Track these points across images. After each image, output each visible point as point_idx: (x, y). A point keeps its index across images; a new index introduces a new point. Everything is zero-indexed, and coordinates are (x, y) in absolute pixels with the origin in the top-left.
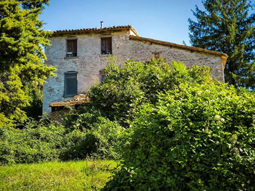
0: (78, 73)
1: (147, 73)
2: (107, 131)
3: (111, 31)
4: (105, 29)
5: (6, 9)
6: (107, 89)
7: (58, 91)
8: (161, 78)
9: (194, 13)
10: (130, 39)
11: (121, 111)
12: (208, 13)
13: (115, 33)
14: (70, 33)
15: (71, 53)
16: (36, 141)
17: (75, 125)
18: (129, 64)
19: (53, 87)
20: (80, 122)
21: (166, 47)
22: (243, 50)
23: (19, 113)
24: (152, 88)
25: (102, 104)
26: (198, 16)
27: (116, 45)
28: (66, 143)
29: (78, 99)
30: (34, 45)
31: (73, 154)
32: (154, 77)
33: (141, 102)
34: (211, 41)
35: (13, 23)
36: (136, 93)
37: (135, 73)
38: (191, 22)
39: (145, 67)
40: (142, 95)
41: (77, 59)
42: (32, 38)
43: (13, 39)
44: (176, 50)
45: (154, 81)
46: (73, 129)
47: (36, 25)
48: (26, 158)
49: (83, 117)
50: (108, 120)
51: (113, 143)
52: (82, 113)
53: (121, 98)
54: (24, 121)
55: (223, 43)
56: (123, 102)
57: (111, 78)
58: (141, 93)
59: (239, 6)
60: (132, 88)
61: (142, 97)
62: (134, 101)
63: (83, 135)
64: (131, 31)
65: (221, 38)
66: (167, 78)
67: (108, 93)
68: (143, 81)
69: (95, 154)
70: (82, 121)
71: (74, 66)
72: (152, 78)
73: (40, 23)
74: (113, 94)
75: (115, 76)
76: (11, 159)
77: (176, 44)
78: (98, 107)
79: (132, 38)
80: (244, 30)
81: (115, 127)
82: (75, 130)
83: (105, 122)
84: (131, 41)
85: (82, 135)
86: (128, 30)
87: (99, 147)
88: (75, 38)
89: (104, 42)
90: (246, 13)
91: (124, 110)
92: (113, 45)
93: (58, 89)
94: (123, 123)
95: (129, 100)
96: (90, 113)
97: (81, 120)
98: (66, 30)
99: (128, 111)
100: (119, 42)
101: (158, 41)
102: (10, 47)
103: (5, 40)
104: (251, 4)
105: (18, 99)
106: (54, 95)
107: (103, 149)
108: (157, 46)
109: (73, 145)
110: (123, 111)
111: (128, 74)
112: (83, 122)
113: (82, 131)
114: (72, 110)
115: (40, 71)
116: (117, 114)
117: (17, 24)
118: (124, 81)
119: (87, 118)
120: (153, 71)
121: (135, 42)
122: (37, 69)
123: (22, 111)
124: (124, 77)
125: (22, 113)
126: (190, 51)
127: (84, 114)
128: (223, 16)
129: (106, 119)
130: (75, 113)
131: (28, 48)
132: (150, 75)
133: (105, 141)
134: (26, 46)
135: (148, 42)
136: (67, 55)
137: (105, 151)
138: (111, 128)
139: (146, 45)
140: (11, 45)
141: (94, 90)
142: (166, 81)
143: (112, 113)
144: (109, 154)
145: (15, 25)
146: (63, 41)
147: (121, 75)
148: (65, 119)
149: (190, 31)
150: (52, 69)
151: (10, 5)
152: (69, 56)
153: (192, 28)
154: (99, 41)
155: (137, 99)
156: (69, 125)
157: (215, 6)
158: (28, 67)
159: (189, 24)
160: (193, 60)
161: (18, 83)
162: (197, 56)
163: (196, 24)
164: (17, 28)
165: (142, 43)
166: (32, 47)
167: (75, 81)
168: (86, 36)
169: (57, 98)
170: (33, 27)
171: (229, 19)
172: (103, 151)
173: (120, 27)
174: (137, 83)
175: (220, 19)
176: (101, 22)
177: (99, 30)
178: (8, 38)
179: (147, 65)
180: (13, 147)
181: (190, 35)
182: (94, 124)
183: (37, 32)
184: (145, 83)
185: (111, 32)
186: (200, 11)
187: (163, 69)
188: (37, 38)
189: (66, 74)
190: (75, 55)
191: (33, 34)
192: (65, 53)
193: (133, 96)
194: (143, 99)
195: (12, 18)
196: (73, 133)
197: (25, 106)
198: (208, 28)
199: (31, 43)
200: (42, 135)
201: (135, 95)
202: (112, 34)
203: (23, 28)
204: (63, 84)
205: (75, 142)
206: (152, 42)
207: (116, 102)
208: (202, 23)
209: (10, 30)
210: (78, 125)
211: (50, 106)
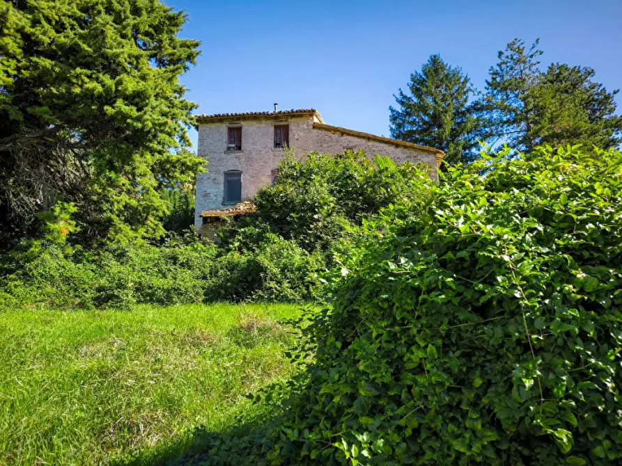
0: (242, 172)
1: (339, 171)
2: (279, 255)
3: (288, 116)
4: (280, 113)
5: (124, 61)
6: (281, 192)
7: (215, 196)
8: (360, 178)
9: (397, 99)
10: (314, 127)
11: (301, 226)
12: (415, 100)
13: (293, 120)
14: (232, 119)
15: (234, 146)
16: (172, 268)
17: (233, 244)
18: (313, 157)
19: (209, 191)
20: (239, 240)
21: (362, 139)
22: (460, 148)
23: (152, 225)
24: (347, 192)
25: (273, 215)
26: (402, 103)
27: (294, 135)
28: (217, 272)
29: (241, 207)
30: (169, 121)
31: (226, 289)
32: (351, 177)
33: (332, 212)
34: (417, 136)
35: (135, 83)
36: (323, 198)
37: (322, 170)
38: (392, 111)
39: (336, 163)
40: (332, 202)
41: (242, 154)
42: (166, 109)
43: (134, 108)
44: (376, 144)
45: (350, 182)
46: (229, 250)
47: (175, 91)
48: (153, 294)
49: (244, 232)
50: (282, 238)
51: (289, 274)
52: (242, 228)
53: (301, 206)
54: (161, 237)
55: (435, 139)
56: (304, 211)
57: (287, 177)
58: (332, 199)
59: (457, 90)
60: (318, 191)
61: (332, 205)
62: (321, 210)
63: (244, 259)
64: (315, 117)
65: (431, 132)
66: (370, 177)
67: (282, 199)
68: (333, 182)
69: (260, 293)
70: (243, 238)
71: (237, 163)
72: (348, 177)
73: (181, 89)
74: (289, 201)
75: (293, 175)
76: (129, 296)
77: (375, 136)
78: (267, 218)
79: (315, 126)
80: (462, 122)
81: (292, 250)
82: (232, 252)
83: (276, 241)
84: (315, 131)
85: (241, 259)
86: (312, 115)
87: (265, 280)
88: (239, 125)
89: (278, 131)
90: (466, 101)
91: (304, 223)
92: (290, 136)
93: (215, 194)
94: (304, 243)
95: (312, 209)
96: (255, 227)
97: (240, 238)
98: (227, 114)
99: (312, 226)
100: (298, 132)
101: (351, 131)
102: (129, 121)
103: (120, 109)
104: (472, 88)
105: (150, 204)
106: (209, 202)
107: (273, 284)
108: (350, 138)
109: (228, 275)
110: (304, 225)
111: (311, 171)
112: (244, 240)
113: (242, 253)
114: (229, 221)
115: (184, 164)
116: (295, 230)
117: (142, 85)
118: (306, 182)
119: (251, 234)
120: (349, 168)
121: (320, 132)
122: (178, 160)
123: (156, 222)
124: (305, 176)
125: (156, 225)
126: (394, 146)
127: (246, 229)
128: (436, 103)
129: (278, 236)
130: (233, 226)
131: (160, 125)
132: (344, 173)
133: (277, 271)
134: (156, 122)
135: (338, 133)
136: (229, 148)
137: (276, 288)
138: (285, 250)
139: (336, 136)
140: (132, 119)
141: (263, 194)
142: (367, 183)
143: (287, 228)
144: (282, 292)
145: (139, 88)
146: (223, 128)
147: (302, 173)
148: (219, 236)
149: (390, 123)
150: (202, 161)
151: (130, 56)
152: (232, 149)
153: (394, 119)
154: (272, 129)
155: (326, 208)
156: (224, 244)
157: (425, 89)
158: (165, 157)
159: (389, 113)
160: (398, 158)
161: (150, 181)
162: (404, 153)
163: (399, 113)
164: (142, 92)
165: (330, 134)
166: (166, 124)
167: (239, 184)
168: (254, 123)
169: (213, 206)
170: (169, 94)
171: (443, 108)
172: (272, 288)
173: (301, 111)
174: (326, 184)
175: (432, 108)
176: (275, 104)
177: (272, 114)
178: (127, 108)
179: (339, 160)
180: (134, 277)
181: (391, 129)
182: (260, 243)
183: (176, 102)
184: (336, 185)
185: (287, 118)
186: (405, 97)
187: (363, 165)
188: (175, 111)
189: (227, 174)
190: (239, 148)
191: (169, 105)
192: (225, 146)
193: (319, 203)
194: (334, 208)
195: (134, 77)
196: (228, 257)
197: (161, 214)
198: (415, 120)
199: (164, 118)
200: (181, 259)
201: (322, 202)
202: (290, 120)
203: (151, 93)
204: (222, 187)
205: (232, 270)
206: (344, 132)
207: (294, 212)
208: (407, 112)
209: (131, 95)
210: (237, 244)
211: (201, 216)
